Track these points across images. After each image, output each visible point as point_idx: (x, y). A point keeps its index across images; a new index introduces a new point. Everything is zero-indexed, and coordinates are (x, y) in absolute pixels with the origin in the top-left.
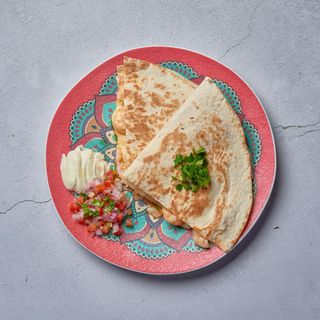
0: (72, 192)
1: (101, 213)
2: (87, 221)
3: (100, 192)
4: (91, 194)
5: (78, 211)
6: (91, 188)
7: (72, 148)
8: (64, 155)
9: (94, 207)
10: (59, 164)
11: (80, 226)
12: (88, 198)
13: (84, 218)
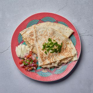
0: (20, 58)
1: (29, 64)
2: (25, 67)
3: (28, 58)
4: (26, 58)
6: (25, 56)
7: (19, 44)
8: (16, 47)
9: (27, 62)
10: (15, 50)
11: (23, 68)
12: (25, 60)
13: (24, 66)
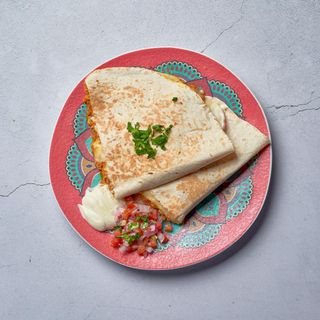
0: (105, 231)
1: (142, 233)
2: (134, 247)
3: (129, 216)
4: (123, 223)
5: (122, 243)
6: (120, 217)
7: (82, 194)
8: (79, 205)
9: (133, 231)
10: (79, 215)
11: (130, 255)
12: (123, 228)
13: (131, 246)
